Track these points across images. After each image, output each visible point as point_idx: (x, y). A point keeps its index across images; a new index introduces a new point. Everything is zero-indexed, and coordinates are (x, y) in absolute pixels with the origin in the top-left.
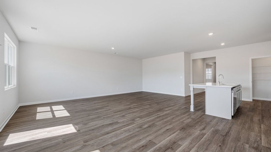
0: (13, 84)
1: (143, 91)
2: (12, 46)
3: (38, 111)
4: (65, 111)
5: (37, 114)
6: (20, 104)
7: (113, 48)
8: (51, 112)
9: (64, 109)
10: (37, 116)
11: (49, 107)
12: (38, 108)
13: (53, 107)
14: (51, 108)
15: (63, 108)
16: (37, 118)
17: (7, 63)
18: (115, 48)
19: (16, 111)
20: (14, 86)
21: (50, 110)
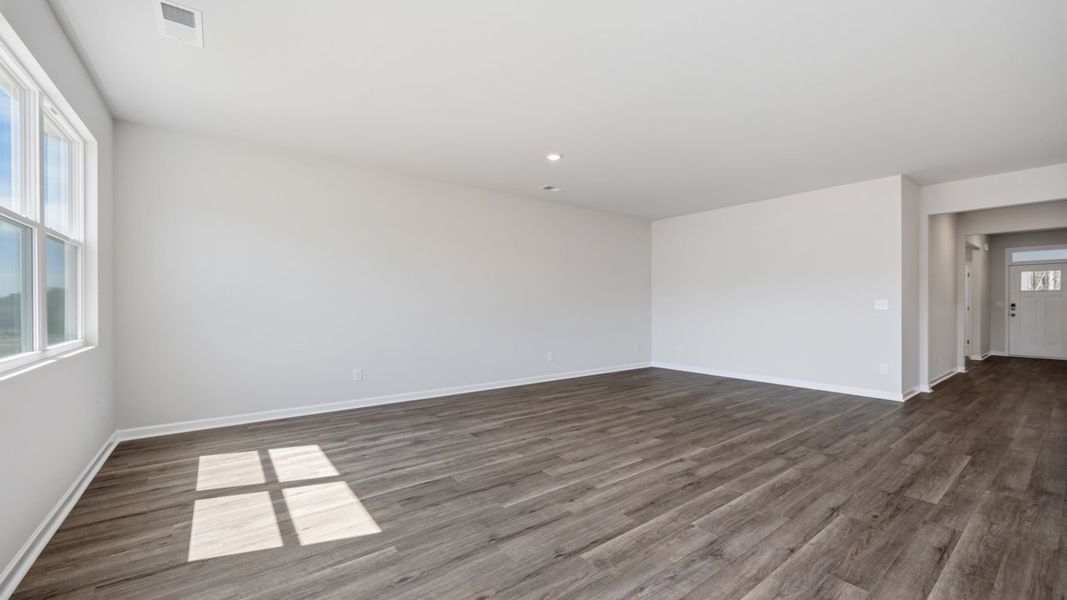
0: (79, 336)
1: (654, 364)
2: (75, 136)
3: (201, 486)
4: (342, 485)
5: (199, 505)
6: (118, 431)
7: (554, 157)
8: (265, 495)
9: (332, 472)
10: (195, 529)
11: (254, 457)
12: (202, 459)
13: (275, 454)
14: (267, 464)
15: (325, 461)
16: (193, 542)
17: (38, 221)
18: (562, 156)
19: (96, 480)
20: (86, 344)
21: (262, 480)
